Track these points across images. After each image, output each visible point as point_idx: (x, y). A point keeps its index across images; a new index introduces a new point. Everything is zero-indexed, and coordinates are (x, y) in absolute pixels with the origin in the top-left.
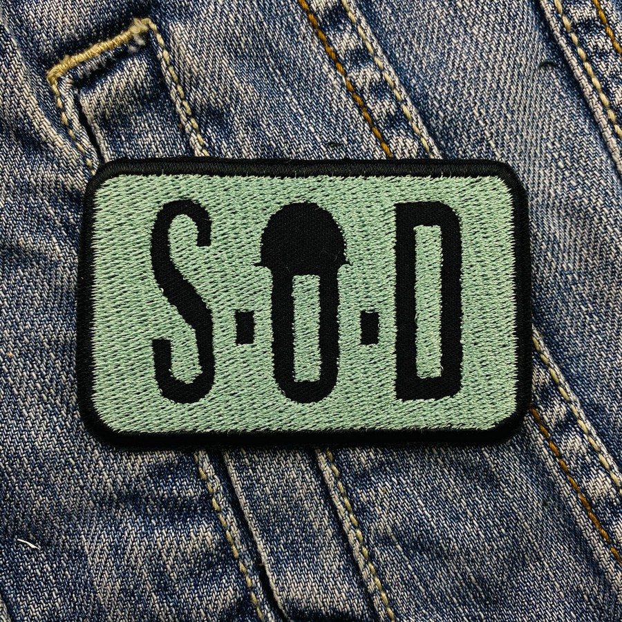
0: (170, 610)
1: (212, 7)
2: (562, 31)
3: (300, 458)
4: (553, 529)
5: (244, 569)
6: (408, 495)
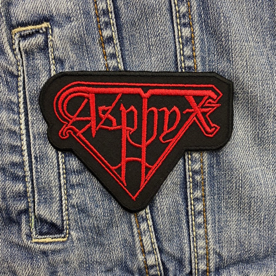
0: (4, 205)
1: (69, 25)
2: (181, 67)
3: (56, 174)
5: (29, 201)
6: (85, 195)
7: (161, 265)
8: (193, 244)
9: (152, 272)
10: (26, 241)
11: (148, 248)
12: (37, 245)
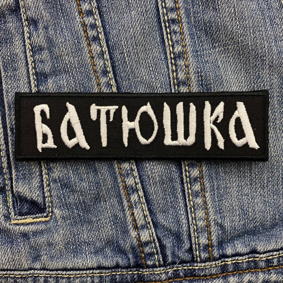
2: (164, 21)
4: (114, 192)
7: (157, 241)
8: (191, 216)
9: (147, 250)
10: (4, 222)
11: (140, 222)
12: (16, 227)
